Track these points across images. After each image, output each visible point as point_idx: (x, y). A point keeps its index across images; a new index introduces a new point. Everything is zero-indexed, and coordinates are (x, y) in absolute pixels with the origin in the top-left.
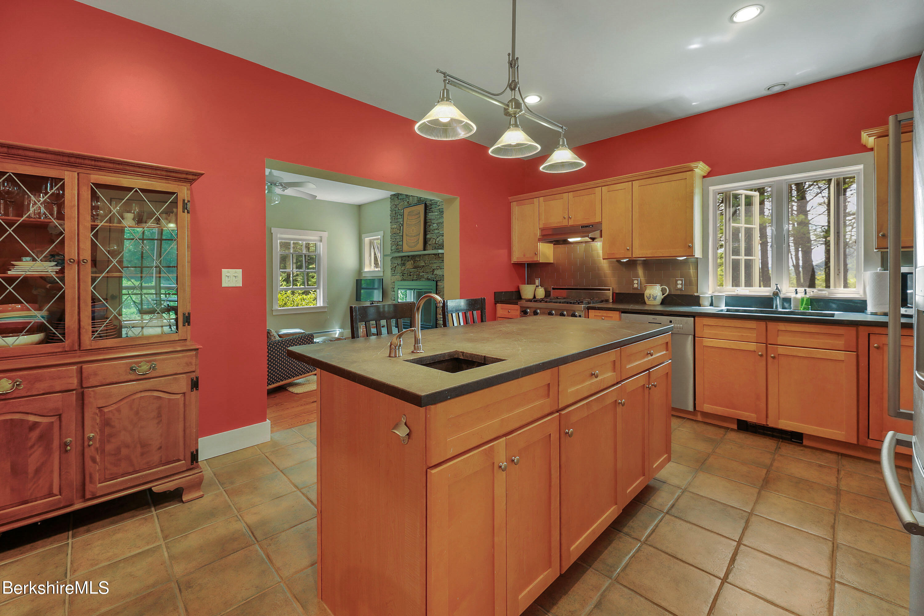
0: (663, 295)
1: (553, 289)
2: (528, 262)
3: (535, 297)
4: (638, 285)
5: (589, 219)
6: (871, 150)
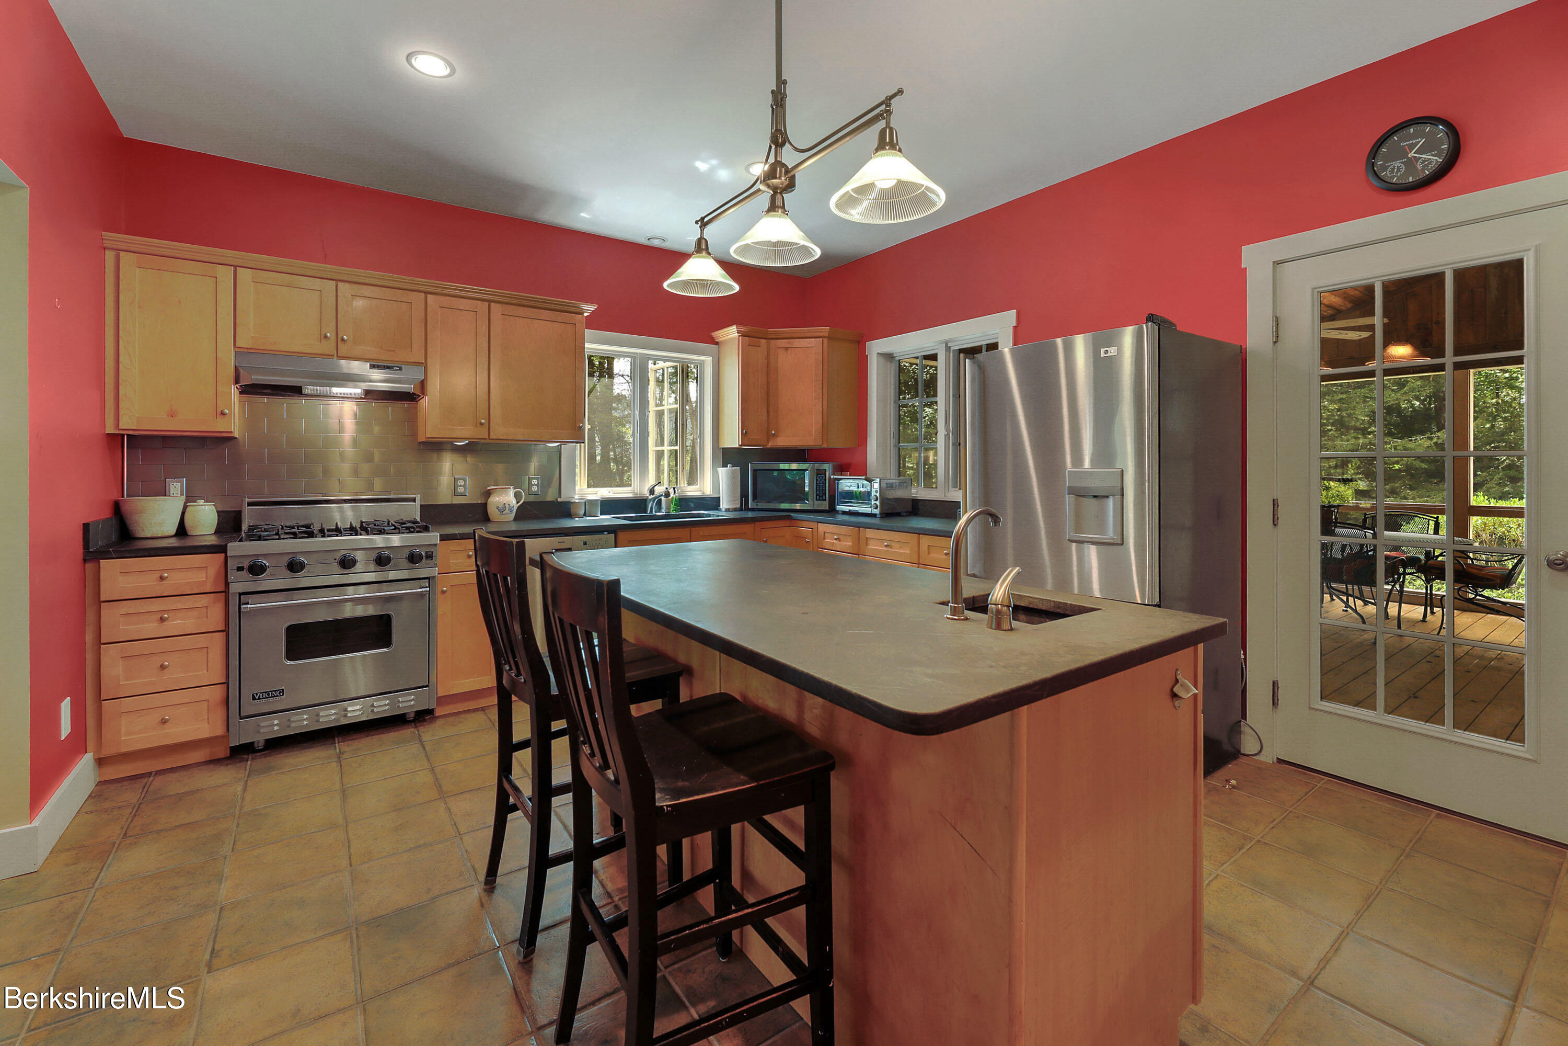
0: (518, 503)
1: (250, 504)
2: (131, 433)
3: (182, 531)
4: (465, 489)
5: (394, 351)
6: (717, 343)
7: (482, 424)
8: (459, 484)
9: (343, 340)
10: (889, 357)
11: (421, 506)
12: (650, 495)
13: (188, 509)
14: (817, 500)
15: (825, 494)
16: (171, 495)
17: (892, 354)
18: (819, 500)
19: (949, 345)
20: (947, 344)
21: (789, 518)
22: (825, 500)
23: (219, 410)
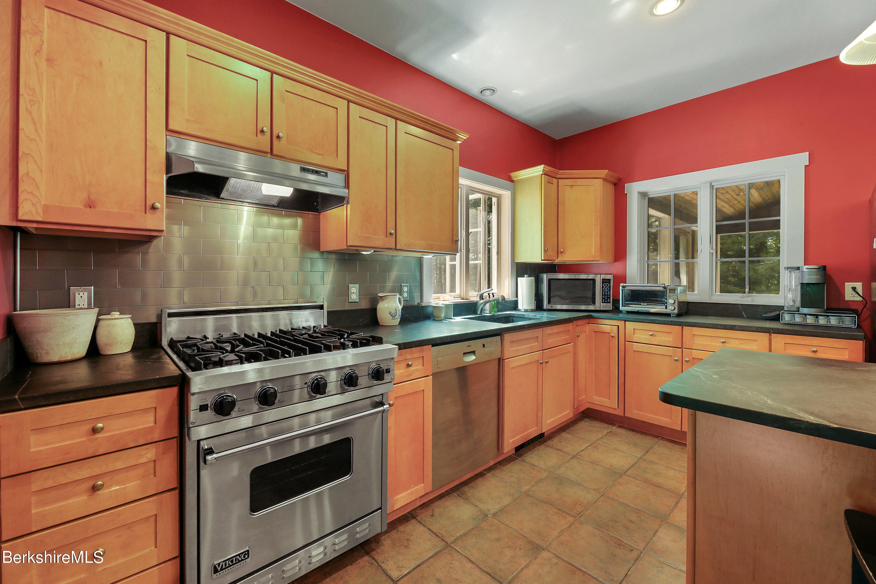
0: (401, 308)
4: (356, 296)
5: (322, 155)
6: (512, 181)
7: (391, 234)
8: (352, 291)
9: (278, 137)
10: (643, 195)
11: (328, 312)
12: (480, 300)
13: (101, 323)
14: (602, 302)
15: (610, 298)
16: (77, 307)
17: (647, 193)
18: (605, 302)
19: (713, 184)
20: (711, 184)
21: (590, 317)
22: (610, 302)
23: (149, 203)
